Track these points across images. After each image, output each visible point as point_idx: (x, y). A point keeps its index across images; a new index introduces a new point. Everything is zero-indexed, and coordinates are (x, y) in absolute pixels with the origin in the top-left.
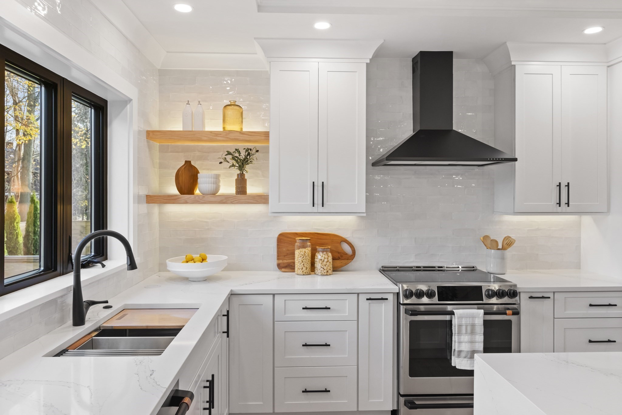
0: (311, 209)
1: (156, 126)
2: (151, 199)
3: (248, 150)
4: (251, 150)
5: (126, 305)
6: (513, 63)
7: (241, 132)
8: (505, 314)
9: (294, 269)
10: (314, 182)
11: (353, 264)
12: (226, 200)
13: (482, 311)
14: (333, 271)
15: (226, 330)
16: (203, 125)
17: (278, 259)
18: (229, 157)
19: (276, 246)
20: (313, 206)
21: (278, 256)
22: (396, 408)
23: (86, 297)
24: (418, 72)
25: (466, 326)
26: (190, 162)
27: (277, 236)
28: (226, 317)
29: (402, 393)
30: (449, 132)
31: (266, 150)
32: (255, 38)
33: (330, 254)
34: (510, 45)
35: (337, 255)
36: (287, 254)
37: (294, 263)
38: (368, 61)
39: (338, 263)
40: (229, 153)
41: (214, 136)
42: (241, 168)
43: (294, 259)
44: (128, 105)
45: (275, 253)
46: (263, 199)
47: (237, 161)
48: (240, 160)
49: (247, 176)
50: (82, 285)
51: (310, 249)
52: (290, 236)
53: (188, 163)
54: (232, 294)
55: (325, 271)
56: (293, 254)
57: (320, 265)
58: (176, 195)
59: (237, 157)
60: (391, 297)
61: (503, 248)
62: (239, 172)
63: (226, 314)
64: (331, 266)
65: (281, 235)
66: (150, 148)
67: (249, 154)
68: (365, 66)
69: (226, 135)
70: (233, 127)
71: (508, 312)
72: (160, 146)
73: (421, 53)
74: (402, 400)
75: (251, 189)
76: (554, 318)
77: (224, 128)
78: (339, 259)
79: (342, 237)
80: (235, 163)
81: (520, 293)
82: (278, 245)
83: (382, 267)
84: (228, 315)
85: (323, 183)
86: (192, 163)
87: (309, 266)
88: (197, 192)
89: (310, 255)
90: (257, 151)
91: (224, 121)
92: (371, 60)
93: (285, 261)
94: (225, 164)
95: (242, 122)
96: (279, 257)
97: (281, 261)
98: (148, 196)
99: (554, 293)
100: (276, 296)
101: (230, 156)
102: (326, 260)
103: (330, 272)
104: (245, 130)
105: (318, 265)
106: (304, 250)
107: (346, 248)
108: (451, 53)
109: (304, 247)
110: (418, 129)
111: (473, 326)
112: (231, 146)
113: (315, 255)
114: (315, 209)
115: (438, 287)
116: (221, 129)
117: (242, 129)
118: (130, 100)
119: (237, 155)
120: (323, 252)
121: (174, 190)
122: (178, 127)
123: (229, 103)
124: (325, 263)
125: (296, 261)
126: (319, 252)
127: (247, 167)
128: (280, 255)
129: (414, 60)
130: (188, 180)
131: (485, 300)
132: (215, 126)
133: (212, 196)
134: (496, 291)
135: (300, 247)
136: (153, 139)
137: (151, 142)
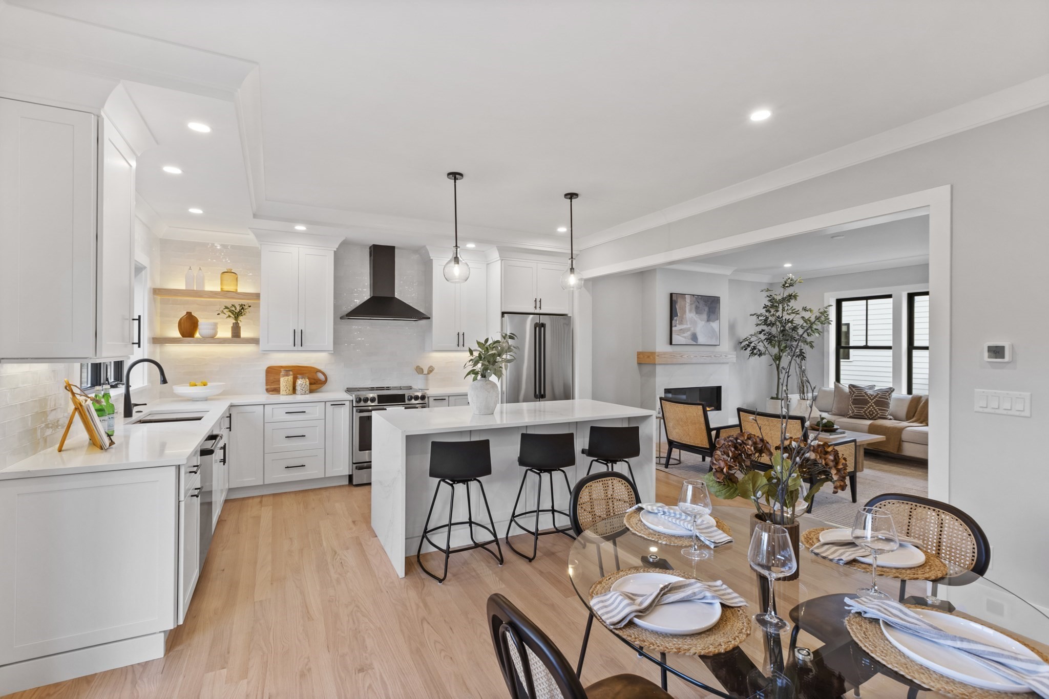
0: (292, 348)
1: (158, 286)
2: (162, 341)
3: (241, 305)
4: (244, 305)
5: (151, 411)
6: (431, 258)
7: (236, 292)
9: (280, 392)
10: (295, 330)
11: (325, 387)
12: (223, 341)
13: (404, 408)
14: (310, 392)
15: (229, 427)
16: (202, 286)
17: (266, 385)
18: (225, 311)
19: (265, 376)
20: (294, 346)
22: (351, 474)
23: (133, 401)
24: (372, 257)
26: (191, 313)
27: (265, 369)
28: (229, 418)
29: (354, 462)
30: (392, 299)
31: (258, 306)
32: (249, 228)
33: (307, 380)
34: (428, 248)
35: (313, 381)
36: (274, 382)
37: (280, 388)
38: (335, 250)
39: (314, 387)
40: (226, 308)
41: (213, 294)
42: (236, 318)
43: (280, 385)
44: (143, 272)
45: (265, 381)
46: (255, 341)
47: (233, 314)
48: (236, 312)
49: (240, 325)
50: (131, 393)
51: (292, 377)
52: (275, 368)
53: (189, 314)
54: (232, 406)
55: (304, 392)
56: (279, 381)
57: (300, 387)
58: (180, 338)
59: (233, 310)
60: (347, 403)
61: (428, 374)
62: (234, 321)
63: (229, 416)
64: (308, 388)
65: (268, 368)
66: (154, 300)
67: (243, 308)
68: (333, 252)
69: (224, 294)
70: (229, 288)
72: (162, 299)
73: (374, 245)
74: (355, 465)
75: (244, 334)
77: (222, 289)
78: (315, 384)
79: (318, 369)
80: (230, 314)
81: (428, 397)
82: (266, 375)
83: (347, 388)
85: (302, 330)
86: (193, 314)
87: (291, 388)
88: (197, 335)
89: (292, 380)
90: (250, 306)
91: (222, 284)
92: (337, 249)
93: (272, 387)
94: (222, 315)
95: (237, 285)
96: (267, 384)
97: (269, 387)
98: (153, 338)
99: (449, 396)
100: (266, 406)
101: (227, 310)
102: (304, 384)
103: (307, 392)
104: (239, 291)
105: (298, 388)
106: (287, 377)
107: (321, 377)
108: (394, 247)
109: (287, 375)
110: (372, 296)
112: (229, 302)
113: (296, 381)
114: (295, 348)
115: (378, 396)
116: (220, 290)
117: (237, 290)
118: (145, 268)
119: (233, 309)
120: (302, 378)
121: (176, 334)
122: (182, 286)
123: (226, 271)
124: (303, 386)
125: (281, 386)
126: (299, 379)
127: (241, 318)
128: (268, 382)
129: (370, 248)
130: (189, 327)
131: (407, 402)
132: (212, 286)
133: (211, 339)
134: (413, 396)
135: (284, 376)
136: (157, 295)
137: (156, 297)
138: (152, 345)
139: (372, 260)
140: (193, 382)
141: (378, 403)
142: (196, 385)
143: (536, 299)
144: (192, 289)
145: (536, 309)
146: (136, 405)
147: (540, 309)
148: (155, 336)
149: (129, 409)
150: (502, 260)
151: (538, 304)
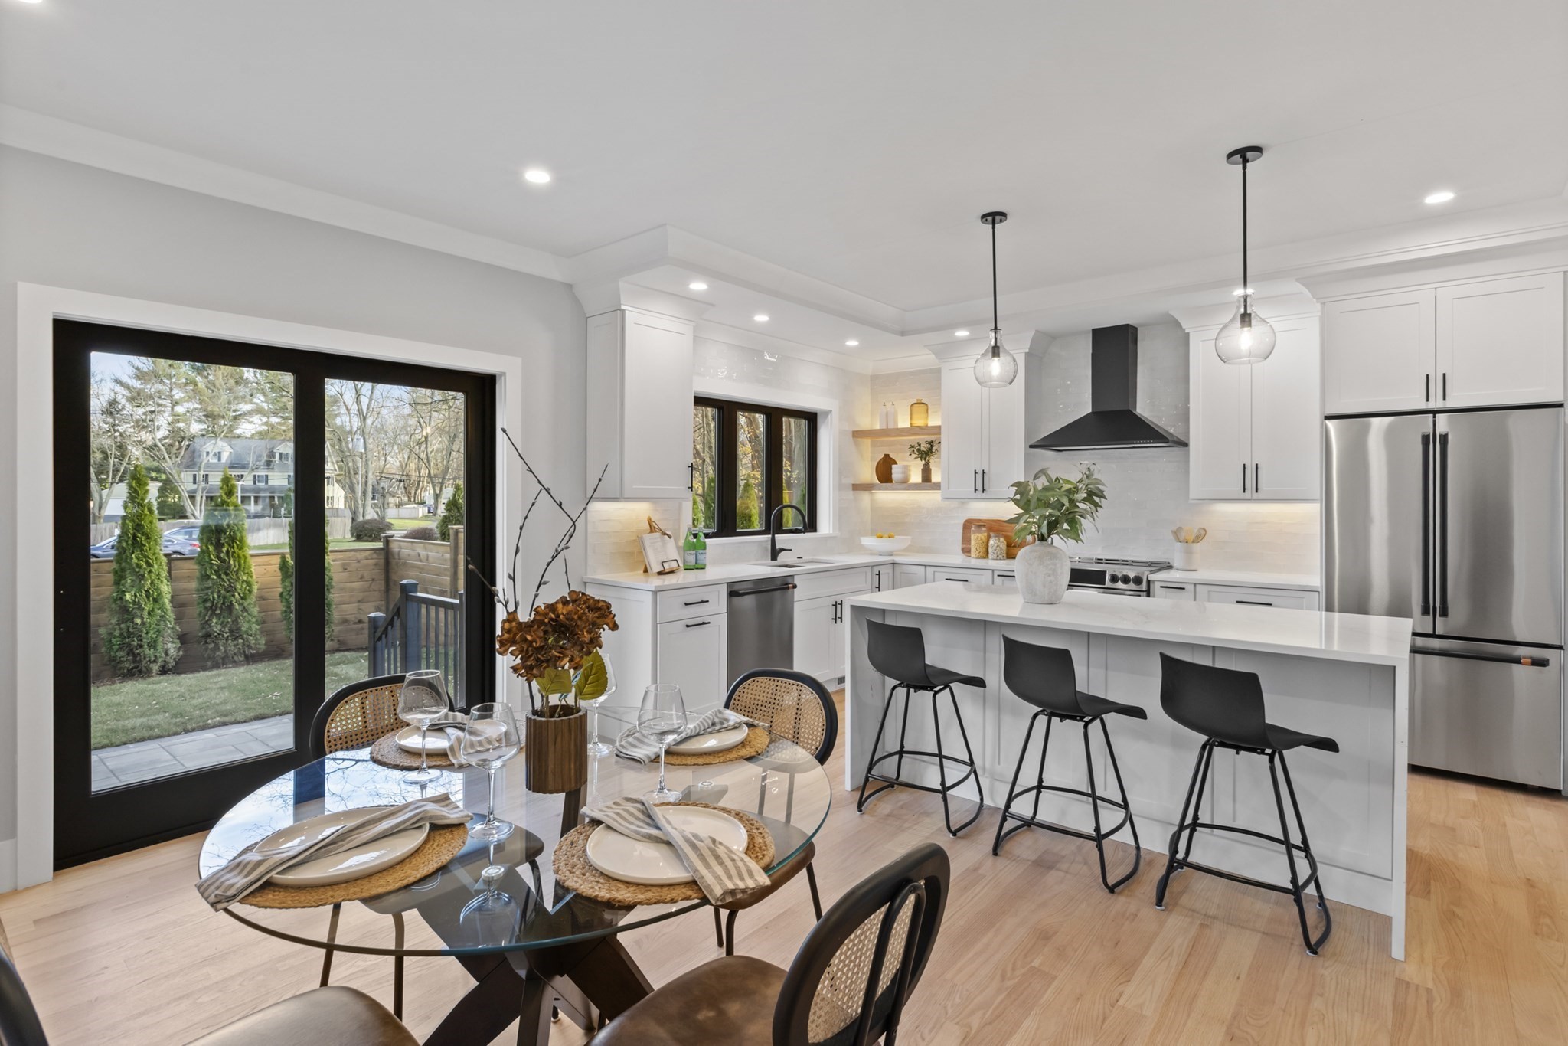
0: (976, 496)
1: (866, 426)
2: (857, 487)
3: (929, 443)
4: (931, 442)
6: (1187, 330)
7: (925, 427)
9: (972, 553)
10: (976, 470)
12: (915, 487)
14: (1005, 557)
16: (896, 422)
17: (963, 544)
19: (961, 532)
20: (976, 491)
21: (963, 541)
26: (886, 455)
27: (962, 522)
28: (877, 576)
30: (1129, 417)
31: (942, 441)
32: (925, 346)
33: (1003, 540)
34: (1174, 314)
36: (968, 539)
37: (973, 547)
38: (1027, 351)
39: (1010, 550)
40: (915, 447)
41: (905, 431)
42: (926, 459)
43: (973, 544)
44: (833, 415)
45: (961, 539)
47: (920, 453)
48: (924, 451)
49: (930, 466)
51: (984, 534)
52: (970, 522)
54: (894, 564)
56: (973, 539)
57: (993, 549)
58: (876, 483)
59: (920, 449)
62: (924, 462)
63: (877, 573)
64: (1003, 551)
65: (966, 521)
66: (858, 444)
67: (930, 446)
68: (1024, 355)
69: (913, 430)
70: (919, 422)
72: (872, 442)
75: (935, 478)
77: (912, 424)
80: (920, 455)
82: (963, 531)
84: (879, 575)
85: (983, 470)
86: (891, 456)
87: (983, 550)
88: (893, 480)
89: (984, 540)
90: (935, 443)
91: (911, 419)
92: (1030, 349)
94: (913, 456)
95: (926, 417)
97: (965, 546)
98: (853, 485)
100: (928, 567)
103: (1001, 557)
104: (928, 425)
105: (991, 550)
106: (979, 535)
108: (1128, 325)
109: (979, 532)
110: (1096, 408)
112: (917, 440)
113: (989, 540)
114: (979, 496)
116: (908, 426)
118: (831, 411)
119: (922, 447)
120: (994, 536)
121: (873, 479)
122: (878, 426)
123: (916, 402)
124: (997, 548)
126: (990, 537)
127: (931, 458)
130: (885, 471)
131: (1108, 583)
132: (904, 423)
133: (905, 484)
134: (1120, 576)
135: (974, 532)
136: (861, 437)
137: (859, 439)
138: (852, 492)
139: (1092, 354)
140: (879, 534)
142: (881, 537)
143: (1428, 376)
144: (885, 427)
145: (1428, 400)
146: (783, 550)
147: (1444, 399)
148: (858, 483)
149: (775, 553)
150: (1324, 304)
151: (1436, 388)
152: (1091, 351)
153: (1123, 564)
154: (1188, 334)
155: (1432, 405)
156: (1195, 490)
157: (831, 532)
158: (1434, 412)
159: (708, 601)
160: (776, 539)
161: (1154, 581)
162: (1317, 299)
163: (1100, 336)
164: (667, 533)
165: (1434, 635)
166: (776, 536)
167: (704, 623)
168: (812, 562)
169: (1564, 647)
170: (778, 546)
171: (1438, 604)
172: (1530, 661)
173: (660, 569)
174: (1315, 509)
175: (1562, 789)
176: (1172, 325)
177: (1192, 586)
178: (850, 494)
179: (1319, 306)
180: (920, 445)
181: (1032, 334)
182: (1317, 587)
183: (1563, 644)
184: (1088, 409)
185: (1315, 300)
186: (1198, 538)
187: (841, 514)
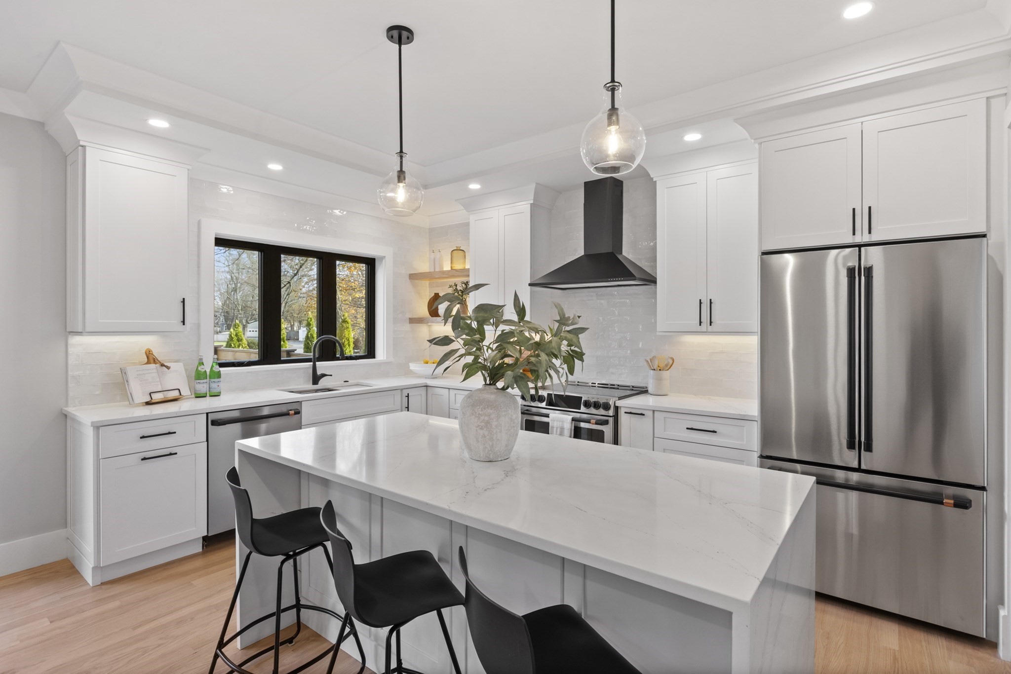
2: (411, 321)
6: (654, 180)
8: (590, 423)
13: (570, 417)
16: (442, 266)
25: (557, 428)
32: (456, 200)
44: (384, 260)
53: (434, 295)
54: (427, 386)
58: (426, 318)
66: (415, 285)
68: (529, 206)
69: (453, 273)
70: (457, 266)
71: (592, 421)
73: (585, 183)
76: (654, 437)
77: (452, 268)
81: (616, 408)
84: (408, 396)
86: (438, 295)
91: (452, 263)
92: (533, 200)
99: (653, 411)
100: (450, 390)
111: (562, 429)
115: (548, 394)
116: (449, 269)
117: (465, 267)
118: (385, 257)
121: (426, 314)
123: (456, 248)
130: (434, 307)
132: (447, 267)
134: (591, 402)
136: (417, 279)
137: (417, 281)
138: (408, 325)
139: (584, 204)
140: (426, 360)
141: (546, 405)
142: (427, 363)
143: (854, 210)
144: (432, 270)
145: (854, 234)
146: (324, 375)
147: (870, 232)
148: (414, 317)
149: (316, 379)
150: (760, 144)
151: (862, 222)
152: (583, 202)
153: (611, 388)
154: (656, 181)
155: (858, 239)
156: (662, 325)
157: (385, 359)
158: (860, 246)
159: (175, 433)
160: (317, 366)
161: (620, 407)
162: (755, 139)
163: (592, 188)
164: (166, 364)
165: (858, 470)
166: (317, 363)
167: (171, 454)
168: (357, 385)
169: (987, 489)
170: (319, 373)
171: (863, 439)
172: (952, 502)
173: (148, 399)
174: (753, 342)
175: (985, 637)
176: (643, 174)
177: (651, 412)
178: (407, 327)
179: (757, 146)
180: (456, 285)
181: (533, 186)
182: (755, 416)
183: (986, 485)
184: (581, 253)
185: (753, 141)
186: (668, 367)
187: (395, 344)
